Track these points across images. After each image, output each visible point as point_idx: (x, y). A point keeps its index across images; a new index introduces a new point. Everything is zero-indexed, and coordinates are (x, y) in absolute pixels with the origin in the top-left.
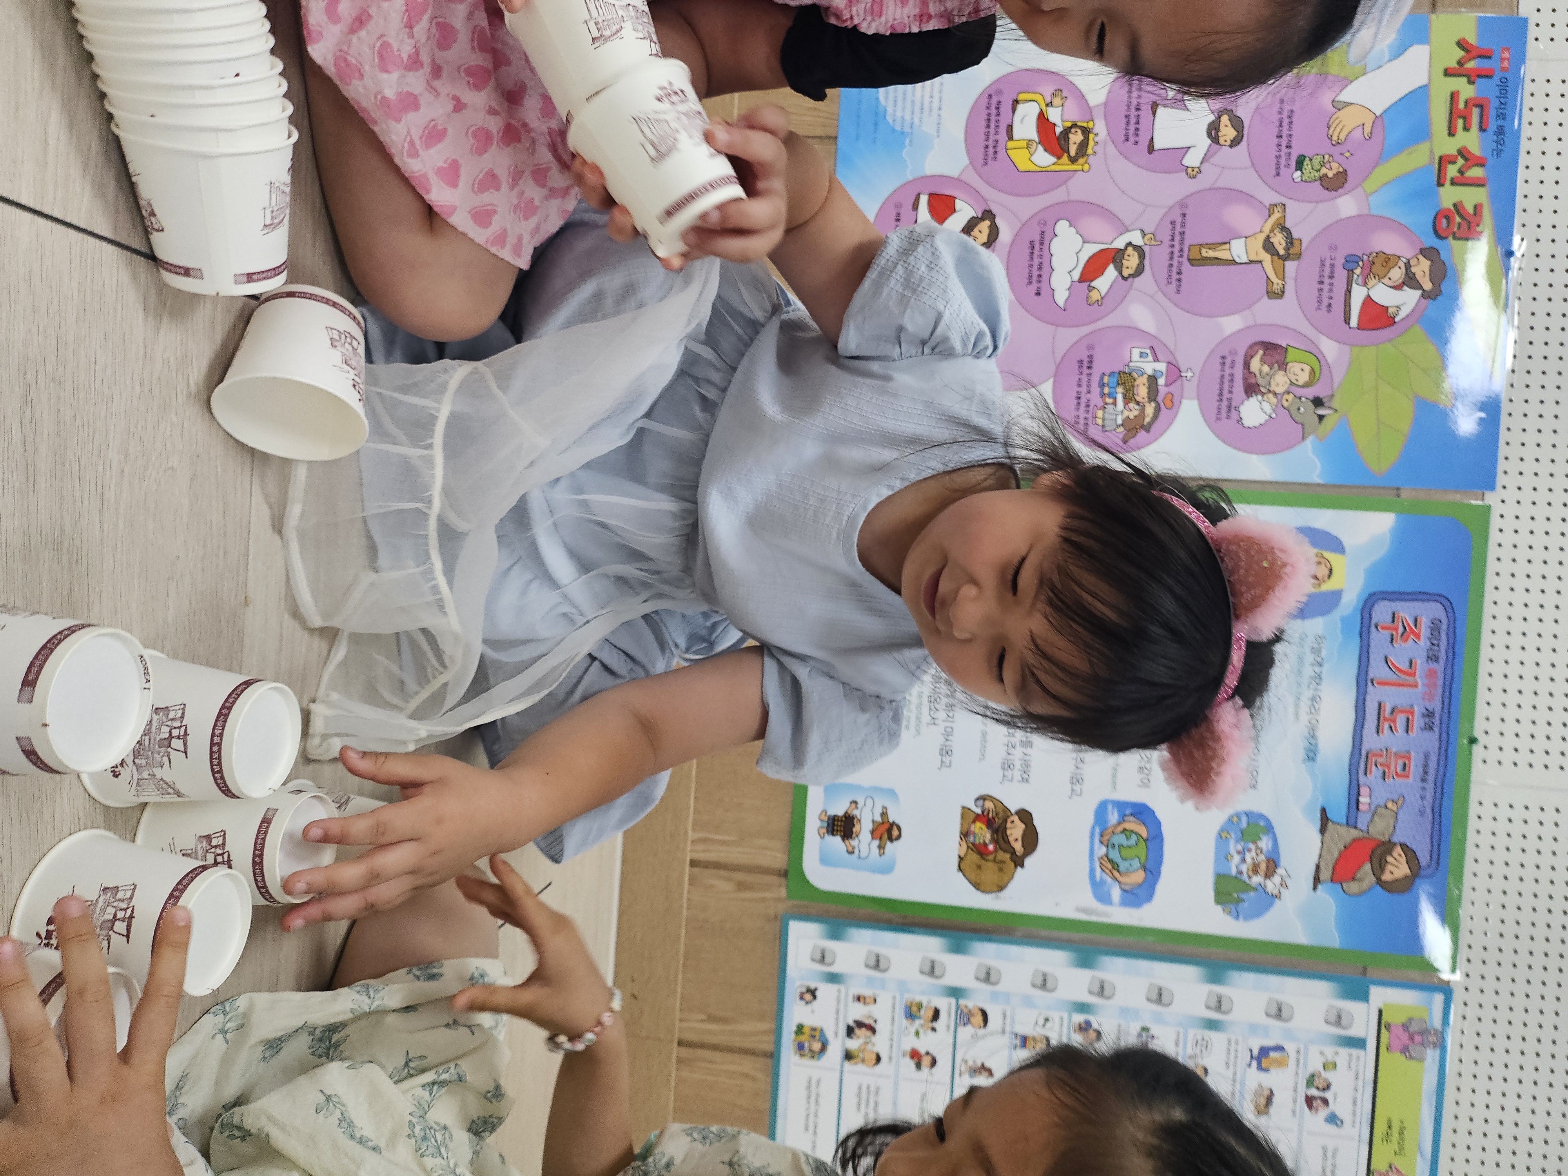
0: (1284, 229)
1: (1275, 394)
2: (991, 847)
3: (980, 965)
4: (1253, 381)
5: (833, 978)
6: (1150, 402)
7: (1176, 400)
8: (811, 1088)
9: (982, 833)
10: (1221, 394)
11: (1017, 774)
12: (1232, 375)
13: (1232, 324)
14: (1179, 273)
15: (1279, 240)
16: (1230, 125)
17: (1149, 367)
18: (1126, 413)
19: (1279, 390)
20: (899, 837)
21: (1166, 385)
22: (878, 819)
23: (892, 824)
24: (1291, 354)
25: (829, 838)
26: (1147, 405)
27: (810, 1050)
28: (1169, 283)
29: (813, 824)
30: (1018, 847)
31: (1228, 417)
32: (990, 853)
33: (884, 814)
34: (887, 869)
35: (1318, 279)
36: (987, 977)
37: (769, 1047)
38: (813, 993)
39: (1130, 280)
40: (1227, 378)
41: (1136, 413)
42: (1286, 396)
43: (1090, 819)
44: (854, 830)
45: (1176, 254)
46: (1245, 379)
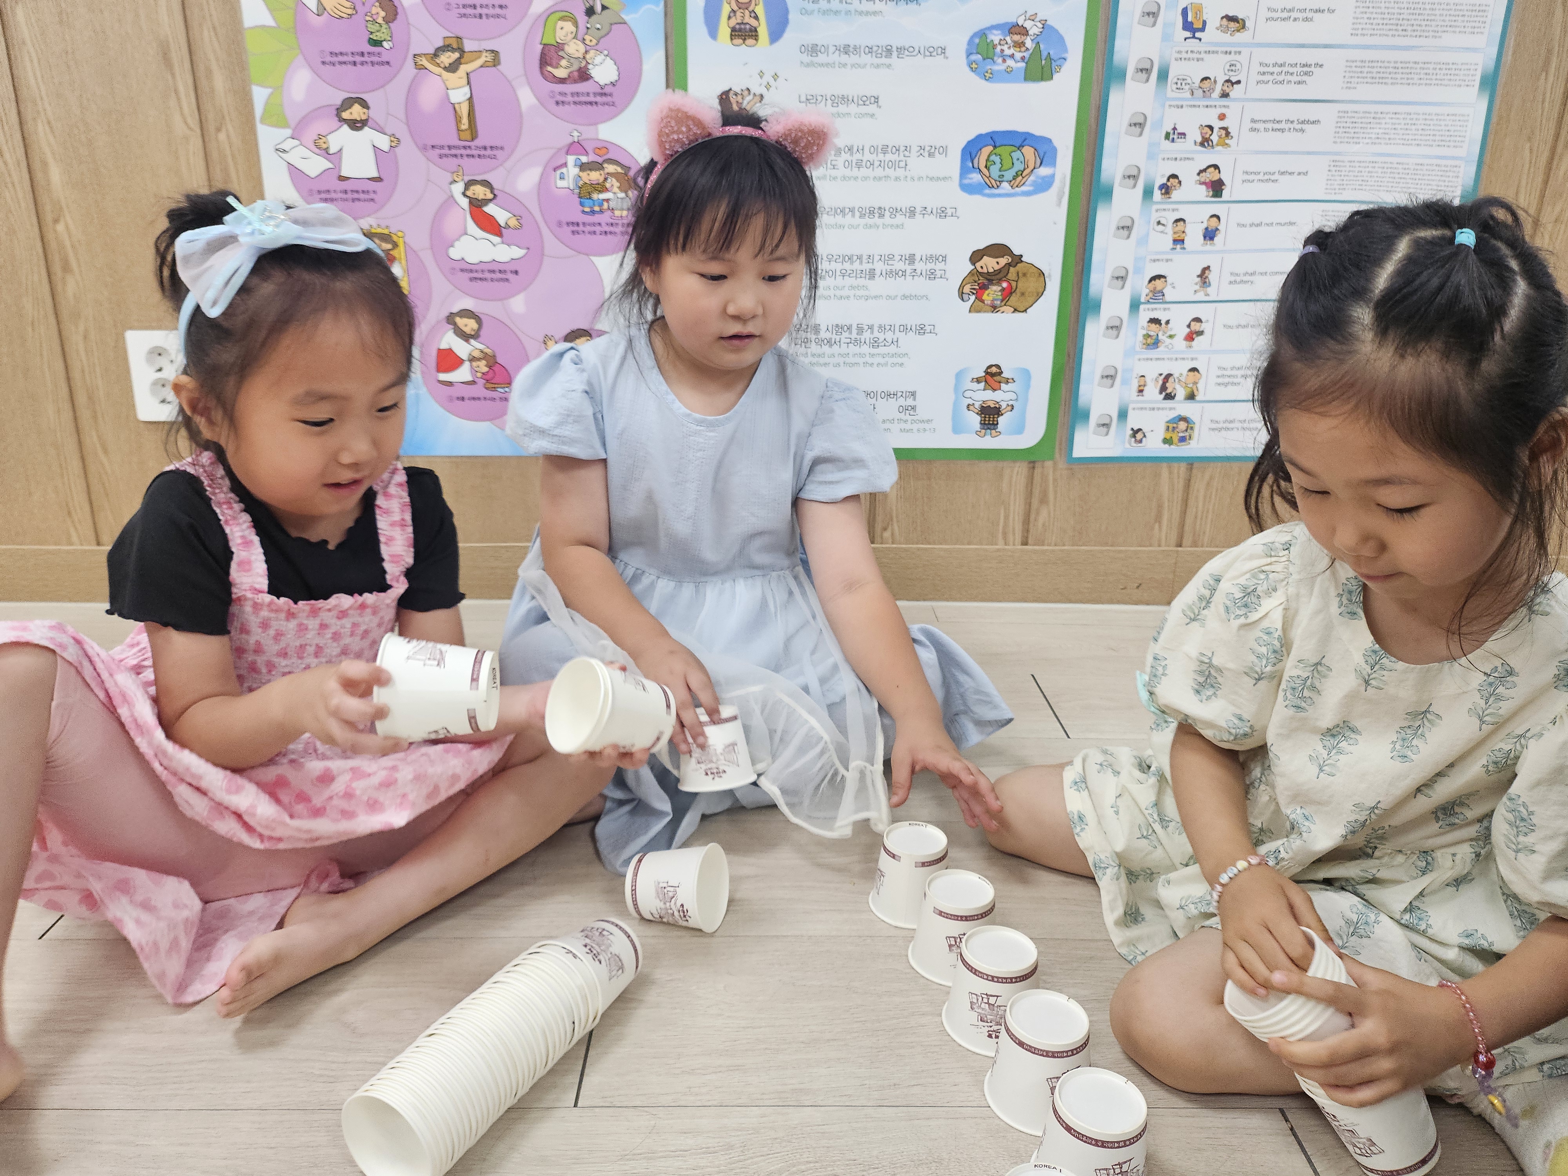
0: (436, 55)
1: (586, 52)
2: (1005, 285)
3: (1110, 286)
4: (576, 74)
5: (1123, 415)
6: (603, 168)
7: (600, 145)
8: (1218, 427)
9: (993, 293)
10: (591, 103)
11: (940, 266)
12: (572, 94)
13: (526, 98)
14: (485, 148)
15: (447, 58)
16: (349, 111)
17: (572, 171)
18: (616, 189)
19: (582, 48)
20: (998, 366)
21: (586, 153)
22: (982, 385)
23: (987, 372)
24: (548, 40)
25: (1000, 427)
26: (606, 171)
27: (1186, 430)
28: (494, 157)
29: (989, 442)
30: (1003, 261)
31: (611, 95)
32: (1010, 285)
33: (978, 381)
34: (1027, 374)
35: (478, 20)
36: (1121, 278)
37: (1183, 466)
38: (1135, 432)
39: (496, 192)
40: (576, 99)
41: (614, 180)
42: (587, 42)
43: (977, 198)
44: (992, 406)
45: (469, 152)
46: (575, 82)
